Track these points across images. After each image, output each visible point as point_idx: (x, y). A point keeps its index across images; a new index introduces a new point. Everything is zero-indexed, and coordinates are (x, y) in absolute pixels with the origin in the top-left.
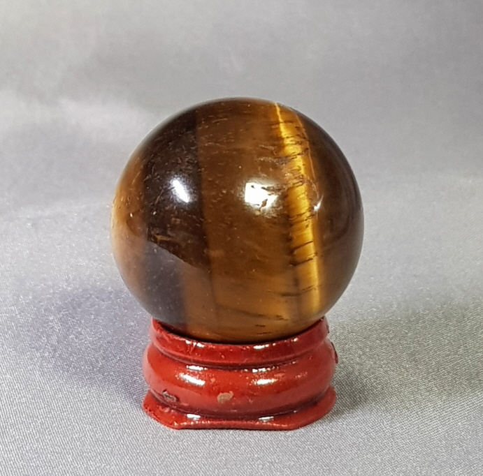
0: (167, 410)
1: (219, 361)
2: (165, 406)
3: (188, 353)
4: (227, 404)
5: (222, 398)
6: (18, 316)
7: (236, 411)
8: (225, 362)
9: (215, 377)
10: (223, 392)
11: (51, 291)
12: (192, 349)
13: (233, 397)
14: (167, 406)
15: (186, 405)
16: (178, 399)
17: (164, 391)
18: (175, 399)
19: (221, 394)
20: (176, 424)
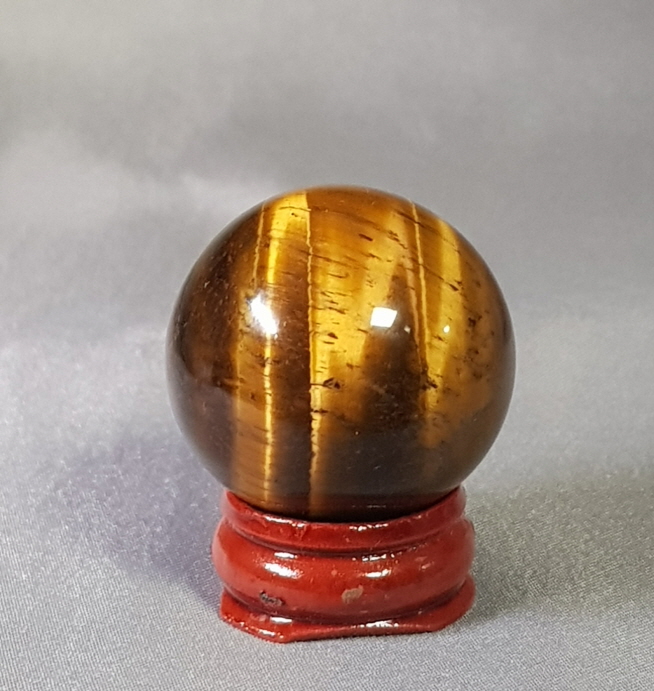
0: (263, 618)
1: (342, 547)
2: (258, 613)
3: (295, 539)
4: (355, 603)
5: (349, 596)
6: (122, 477)
7: (365, 612)
8: (351, 547)
9: (337, 569)
10: (349, 588)
11: (167, 442)
12: (302, 533)
13: (364, 593)
14: (264, 613)
15: (294, 609)
16: (284, 603)
17: (264, 592)
18: (280, 602)
19: (346, 591)
20: (282, 637)
